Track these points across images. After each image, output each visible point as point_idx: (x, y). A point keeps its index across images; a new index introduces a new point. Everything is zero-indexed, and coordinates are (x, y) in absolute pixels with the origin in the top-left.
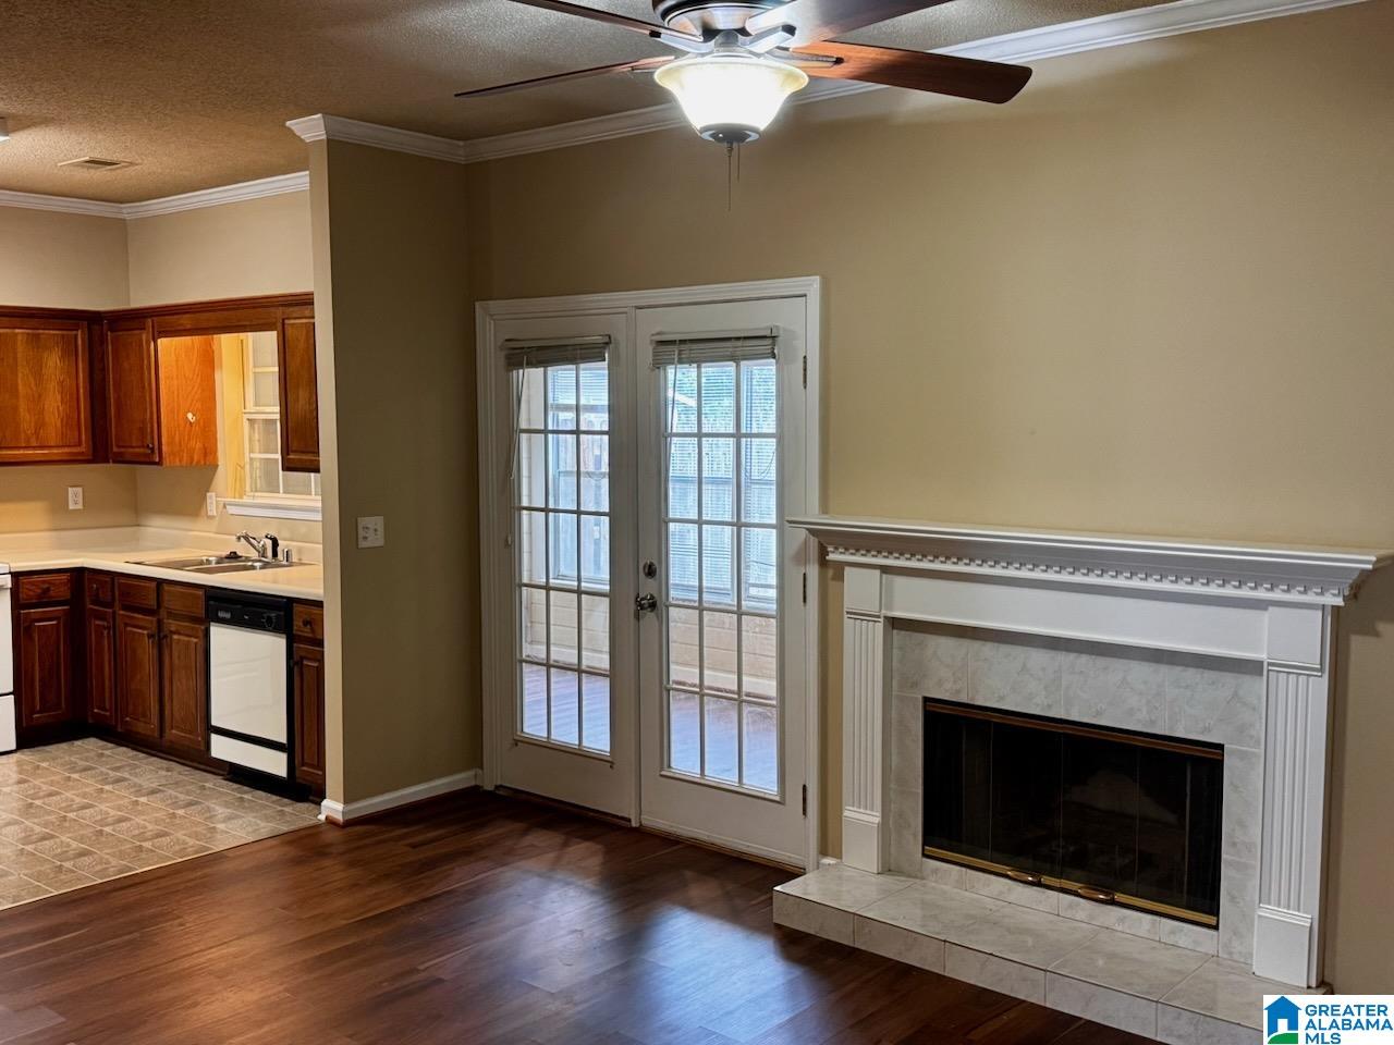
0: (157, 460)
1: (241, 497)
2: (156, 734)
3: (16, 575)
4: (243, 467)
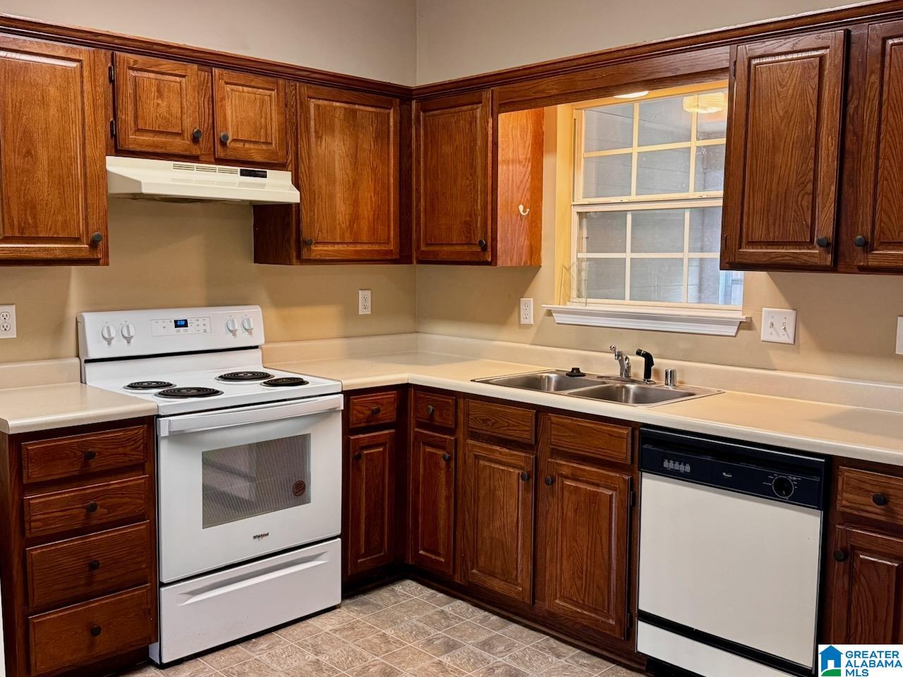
0: (490, 260)
1: (565, 304)
2: (527, 600)
3: (348, 394)
4: (568, 270)
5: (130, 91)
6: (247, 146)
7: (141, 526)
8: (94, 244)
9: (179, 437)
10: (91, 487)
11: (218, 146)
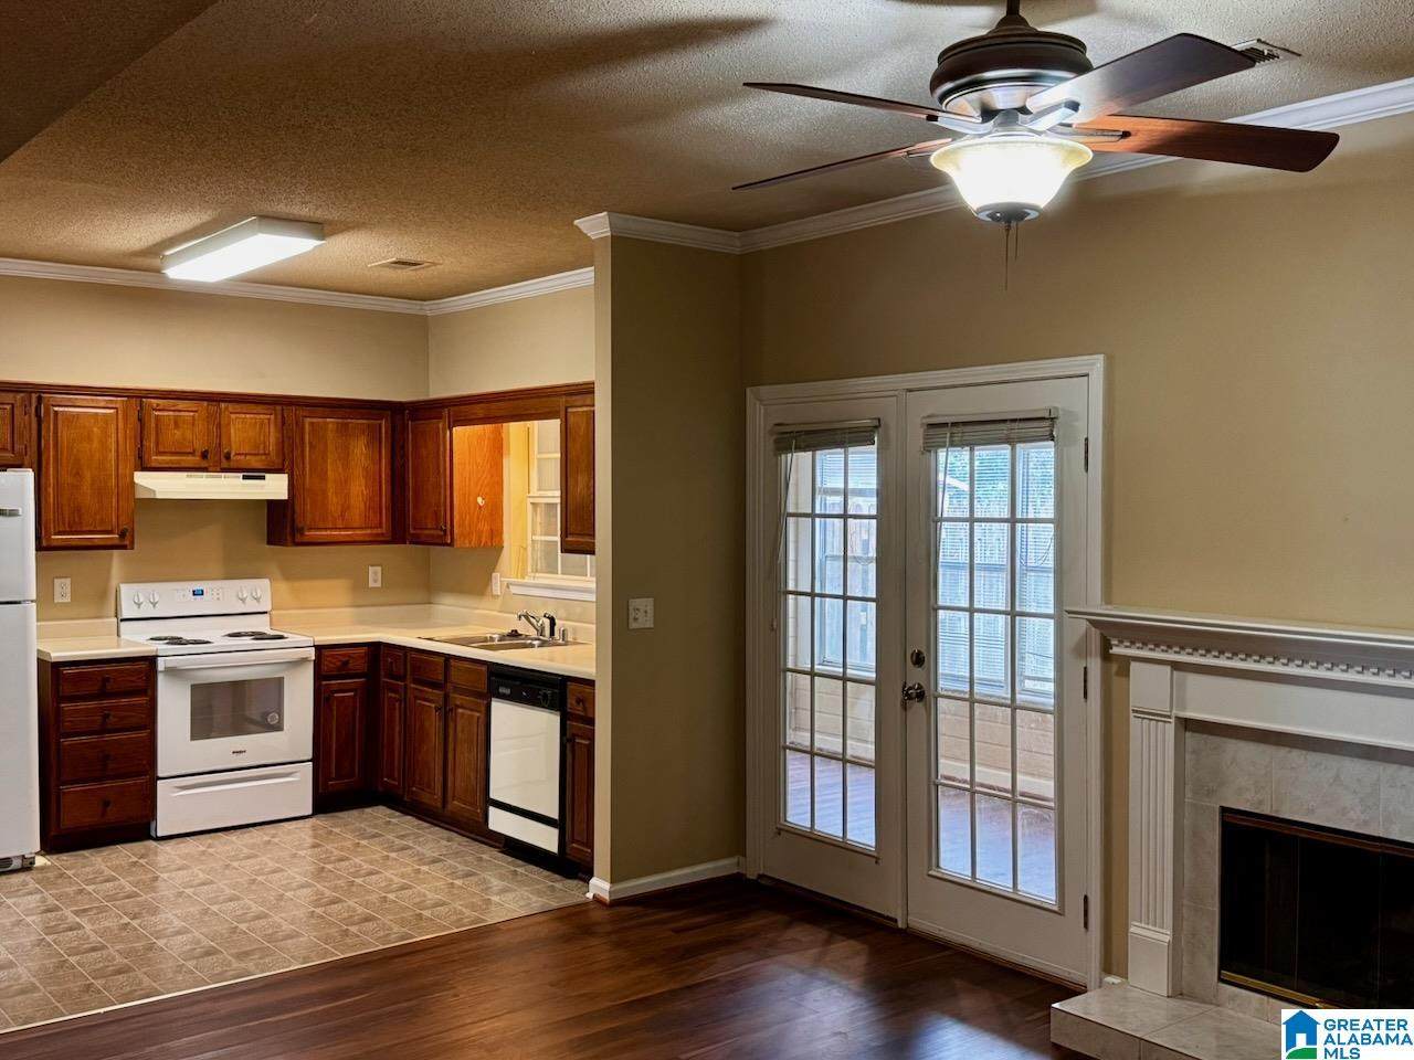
0: (449, 541)
1: (523, 578)
2: (439, 805)
3: (319, 648)
4: (525, 549)
5: (153, 425)
6: (248, 457)
7: (144, 734)
8: (122, 535)
9: (171, 671)
10: (106, 703)
11: (223, 460)
